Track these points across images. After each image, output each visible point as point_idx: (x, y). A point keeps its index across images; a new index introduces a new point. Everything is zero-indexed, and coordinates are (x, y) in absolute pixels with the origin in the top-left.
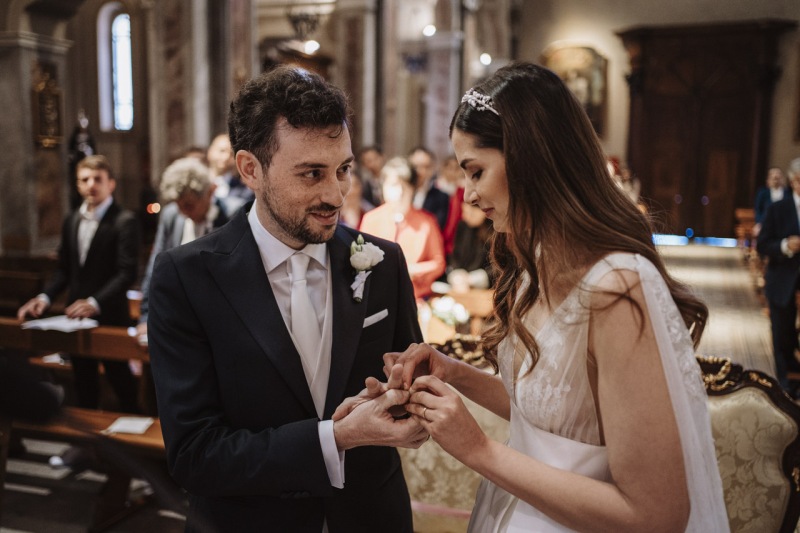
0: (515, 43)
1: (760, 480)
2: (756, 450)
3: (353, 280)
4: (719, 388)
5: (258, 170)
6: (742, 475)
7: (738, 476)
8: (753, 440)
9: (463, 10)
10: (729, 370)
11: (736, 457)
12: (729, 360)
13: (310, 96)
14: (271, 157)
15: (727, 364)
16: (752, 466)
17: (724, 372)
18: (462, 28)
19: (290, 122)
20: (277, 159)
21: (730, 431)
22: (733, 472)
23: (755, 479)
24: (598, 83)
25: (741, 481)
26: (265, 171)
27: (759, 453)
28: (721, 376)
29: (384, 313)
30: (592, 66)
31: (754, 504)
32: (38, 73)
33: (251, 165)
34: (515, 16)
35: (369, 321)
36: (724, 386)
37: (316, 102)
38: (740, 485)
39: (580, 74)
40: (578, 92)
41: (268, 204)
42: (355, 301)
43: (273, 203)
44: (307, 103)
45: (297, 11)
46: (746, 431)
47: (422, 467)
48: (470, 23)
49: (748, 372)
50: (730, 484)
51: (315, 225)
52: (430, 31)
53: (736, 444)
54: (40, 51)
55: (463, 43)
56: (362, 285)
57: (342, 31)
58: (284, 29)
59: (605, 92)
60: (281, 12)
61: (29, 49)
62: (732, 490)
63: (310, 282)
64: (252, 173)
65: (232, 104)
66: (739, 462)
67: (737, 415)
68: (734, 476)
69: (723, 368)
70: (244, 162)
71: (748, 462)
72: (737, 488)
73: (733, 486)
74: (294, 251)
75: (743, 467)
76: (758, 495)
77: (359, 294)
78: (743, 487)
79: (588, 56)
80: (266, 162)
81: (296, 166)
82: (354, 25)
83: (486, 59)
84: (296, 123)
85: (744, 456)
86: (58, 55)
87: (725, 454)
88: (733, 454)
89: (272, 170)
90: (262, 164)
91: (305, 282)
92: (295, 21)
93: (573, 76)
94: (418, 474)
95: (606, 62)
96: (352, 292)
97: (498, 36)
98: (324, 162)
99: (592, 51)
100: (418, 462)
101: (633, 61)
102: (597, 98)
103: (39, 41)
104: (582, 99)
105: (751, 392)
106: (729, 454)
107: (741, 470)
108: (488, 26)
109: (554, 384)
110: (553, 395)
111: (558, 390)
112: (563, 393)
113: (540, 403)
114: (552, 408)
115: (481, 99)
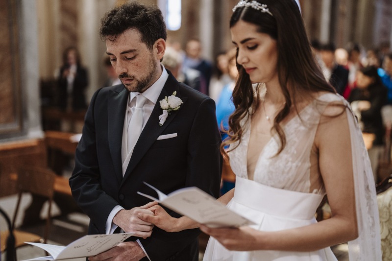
29: (174, 135)
35: (162, 137)
109: (293, 162)
110: (291, 168)
111: (294, 164)
112: (297, 166)
113: (283, 172)
114: (290, 175)
115: (261, 6)
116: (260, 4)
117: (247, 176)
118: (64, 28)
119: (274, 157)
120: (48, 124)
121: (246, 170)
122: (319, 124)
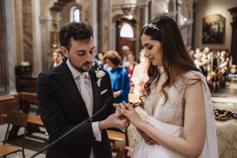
0: (194, 14)
1: (235, 148)
2: (234, 138)
3: (97, 81)
4: (224, 119)
5: (67, 52)
6: (229, 146)
7: (228, 146)
8: (233, 135)
9: (177, 4)
10: (227, 113)
11: (228, 140)
12: (227, 110)
13: (80, 31)
14: (70, 48)
15: (226, 111)
16: (232, 144)
17: (225, 114)
18: (177, 10)
19: (74, 38)
20: (71, 49)
21: (226, 132)
22: (226, 145)
23: (233, 148)
24: (222, 26)
25: (229, 148)
26: (69, 53)
27: (235, 139)
28: (224, 115)
29: (106, 90)
30: (220, 21)
31: (233, 155)
32: (52, 27)
33: (65, 50)
34: (195, 6)
35: (102, 93)
36: (225, 118)
37: (81, 33)
38: (229, 149)
39: (215, 23)
40: (215, 29)
41: (71, 61)
42: (98, 87)
43: (72, 61)
44: (79, 33)
45: (124, 7)
46: (231, 132)
47: (134, 138)
48: (180, 9)
49: (233, 114)
50: (225, 149)
51: (84, 68)
52: (167, 11)
53: (228, 136)
54: (54, 21)
55: (177, 15)
56: (100, 83)
57: (138, 12)
58: (121, 12)
59: (224, 28)
60: (120, 7)
61: (50, 20)
62: (226, 151)
63: (85, 82)
64: (65, 53)
65: (59, 33)
66: (228, 142)
67: (228, 127)
68: (227, 146)
69: (225, 113)
70: (63, 50)
71: (231, 142)
72: (228, 150)
73: (226, 150)
74: (80, 73)
75: (230, 144)
76: (235, 153)
77: (99, 85)
78: (230, 150)
79: (219, 17)
80: (69, 50)
81: (77, 51)
82: (142, 10)
83: (185, 19)
84: (76, 39)
85: (230, 140)
86: (58, 21)
87: (224, 139)
88: (227, 139)
89: (70, 52)
90: (68, 50)
91: (84, 82)
92: (124, 9)
93: (213, 24)
94: (133, 140)
95: (225, 19)
96: (97, 85)
97: (189, 12)
98: (85, 50)
99: (220, 16)
100: (133, 137)
101: (233, 19)
102: (221, 31)
103: (53, 18)
104: (216, 31)
105: (234, 120)
106: (225, 139)
107: (229, 144)
108: (186, 9)
109: (172, 108)
110: (171, 112)
111: (172, 110)
112: (174, 111)
113: (166, 114)
114: (170, 115)
115: (153, 26)
116: (153, 25)
117: (151, 115)
118: (25, 41)
119: (163, 105)
120: (19, 88)
121: (151, 111)
122: (186, 88)
